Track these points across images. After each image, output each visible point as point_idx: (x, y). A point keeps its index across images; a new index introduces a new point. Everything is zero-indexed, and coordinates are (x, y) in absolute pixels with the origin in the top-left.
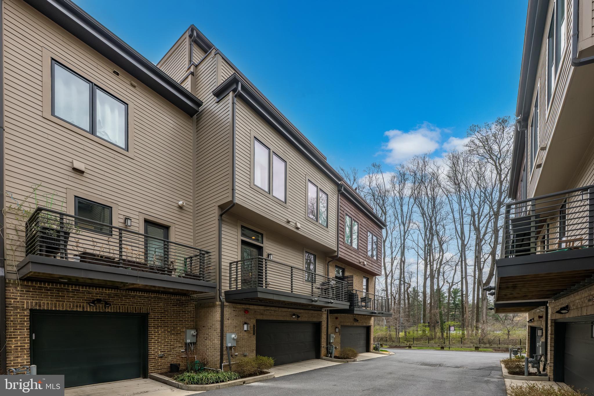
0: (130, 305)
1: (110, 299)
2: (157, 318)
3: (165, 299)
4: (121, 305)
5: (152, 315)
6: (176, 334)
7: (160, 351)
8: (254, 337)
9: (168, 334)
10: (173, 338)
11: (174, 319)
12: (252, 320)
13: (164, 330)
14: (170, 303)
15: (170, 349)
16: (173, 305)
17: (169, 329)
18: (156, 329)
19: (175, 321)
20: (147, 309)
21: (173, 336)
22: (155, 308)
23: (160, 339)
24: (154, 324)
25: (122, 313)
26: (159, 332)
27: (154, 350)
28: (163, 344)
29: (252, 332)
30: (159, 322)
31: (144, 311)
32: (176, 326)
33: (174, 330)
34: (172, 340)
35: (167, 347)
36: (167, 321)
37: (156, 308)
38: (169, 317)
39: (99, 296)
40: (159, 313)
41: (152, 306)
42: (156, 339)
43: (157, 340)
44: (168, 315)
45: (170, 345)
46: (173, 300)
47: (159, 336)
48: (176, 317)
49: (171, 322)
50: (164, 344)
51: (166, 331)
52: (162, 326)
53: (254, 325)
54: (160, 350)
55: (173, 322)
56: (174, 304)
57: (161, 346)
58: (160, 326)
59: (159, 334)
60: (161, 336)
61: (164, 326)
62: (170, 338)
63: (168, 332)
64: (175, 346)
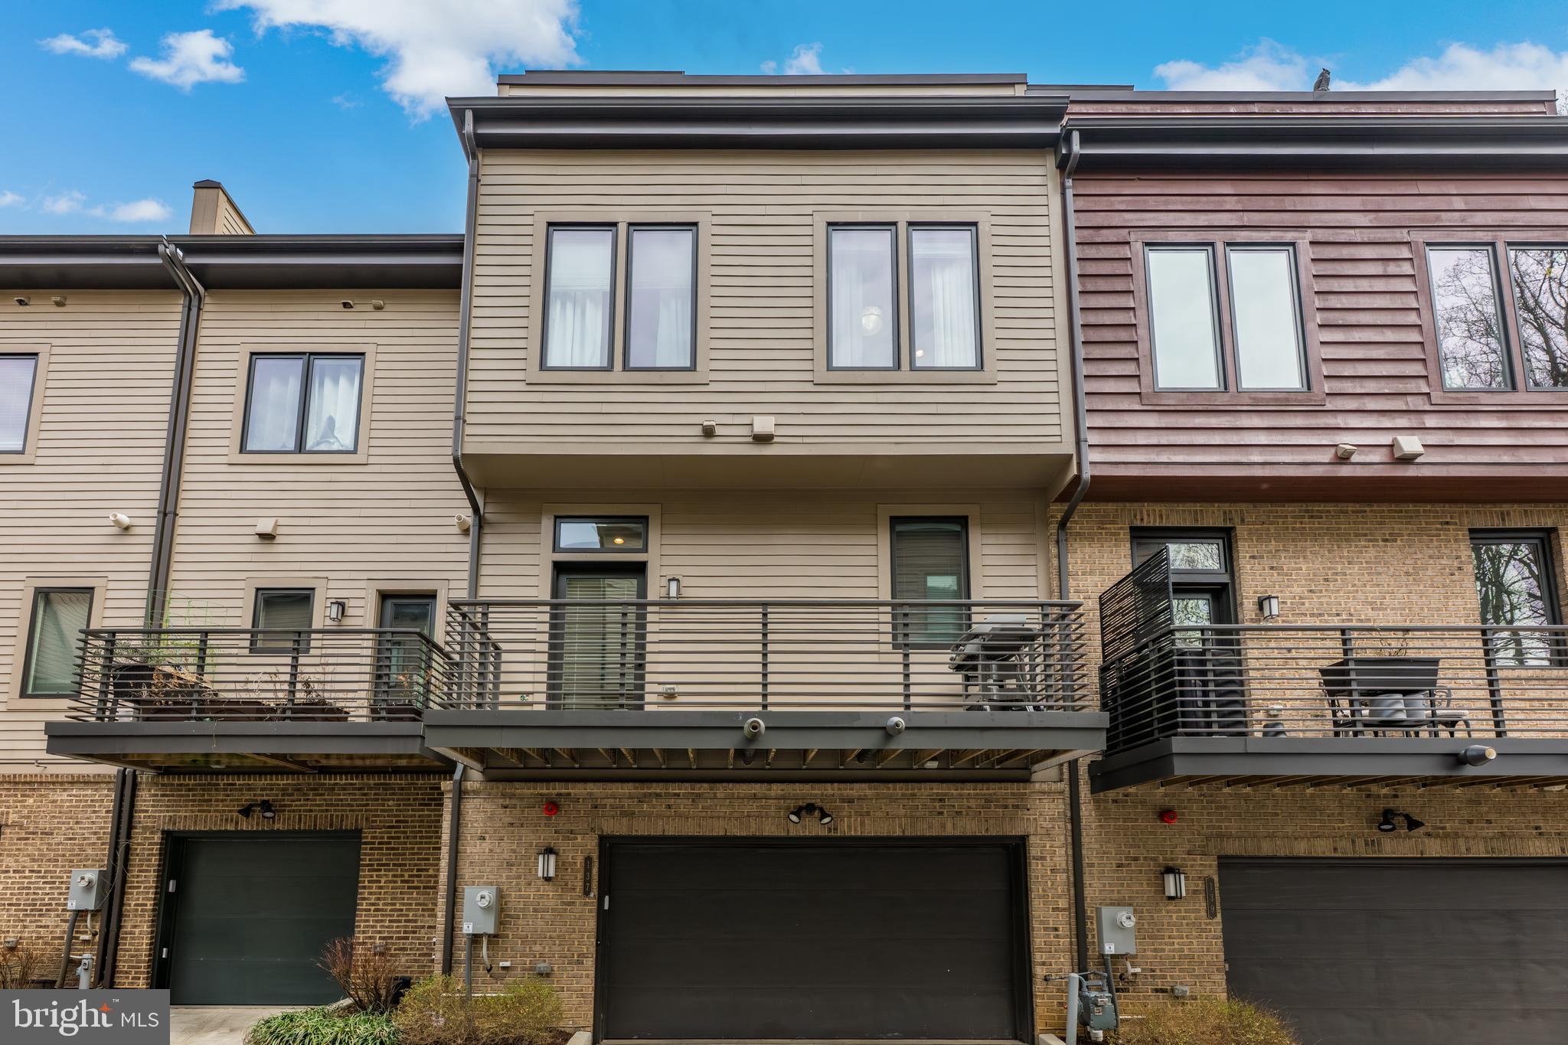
0: (322, 811)
1: (284, 800)
2: (379, 843)
3: (402, 789)
4: (305, 811)
5: (368, 835)
6: (425, 888)
7: (378, 935)
8: (585, 904)
9: (403, 888)
10: (416, 899)
11: (421, 843)
12: (579, 837)
13: (394, 876)
14: (414, 800)
15: (405, 932)
16: (420, 805)
17: (406, 874)
18: (375, 873)
19: (423, 849)
20: (357, 820)
21: (415, 895)
22: (376, 816)
23: (381, 902)
24: (370, 860)
25: (305, 831)
26: (380, 882)
27: (364, 932)
28: (387, 915)
29: (579, 885)
30: (383, 854)
31: (348, 825)
32: (425, 865)
33: (420, 876)
34: (411, 904)
35: (398, 927)
36: (403, 849)
37: (378, 816)
38: (408, 837)
39: (267, 795)
40: (384, 827)
41: (371, 811)
42: (373, 901)
43: (373, 904)
44: (405, 832)
45: (406, 921)
46: (420, 788)
47: (380, 893)
48: (426, 837)
49: (413, 854)
50: (390, 915)
51: (399, 879)
52: (388, 865)
53: (588, 860)
54: (380, 932)
55: (417, 854)
56: (424, 799)
57: (382, 921)
58: (384, 865)
59: (381, 888)
60: (385, 893)
61: (394, 865)
62: (408, 899)
63: (402, 882)
64: (419, 924)
